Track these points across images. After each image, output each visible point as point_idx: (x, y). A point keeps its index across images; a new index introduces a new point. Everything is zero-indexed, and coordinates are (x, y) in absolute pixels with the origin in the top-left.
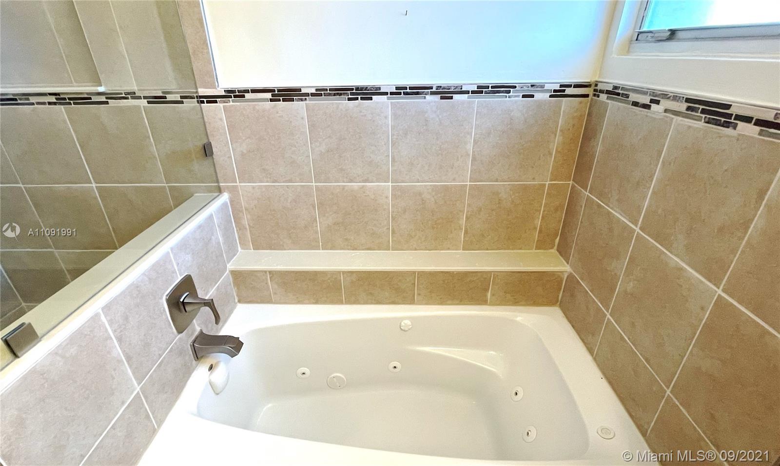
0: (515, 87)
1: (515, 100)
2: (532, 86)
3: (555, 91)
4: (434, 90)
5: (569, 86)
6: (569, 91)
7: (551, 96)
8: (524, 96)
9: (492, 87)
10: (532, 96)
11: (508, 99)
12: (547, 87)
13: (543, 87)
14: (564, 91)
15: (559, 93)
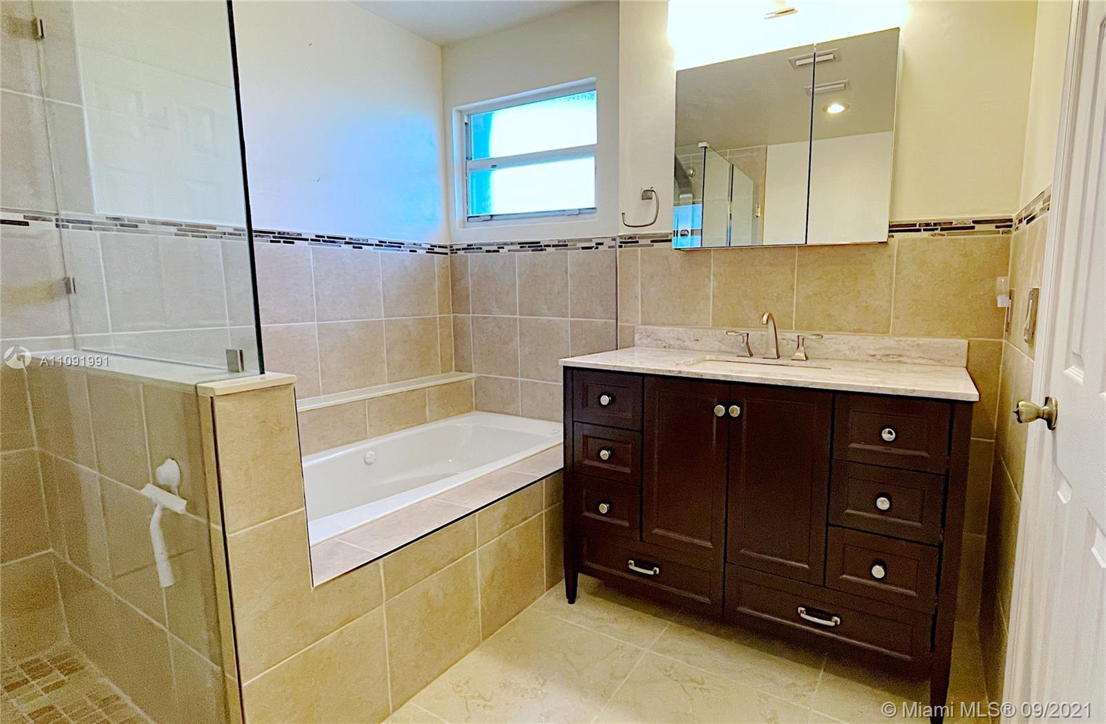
0: (403, 244)
1: (404, 253)
2: (415, 244)
3: (429, 249)
4: (347, 240)
5: (436, 246)
6: (436, 250)
7: (427, 252)
8: (411, 251)
9: (389, 243)
10: (415, 251)
11: (400, 252)
12: (423, 246)
13: (421, 245)
14: (433, 249)
15: (431, 250)
